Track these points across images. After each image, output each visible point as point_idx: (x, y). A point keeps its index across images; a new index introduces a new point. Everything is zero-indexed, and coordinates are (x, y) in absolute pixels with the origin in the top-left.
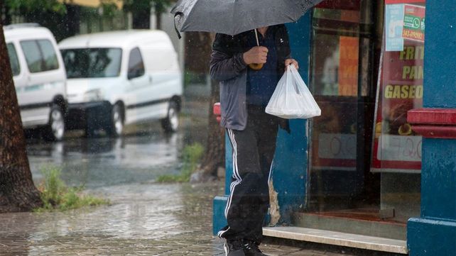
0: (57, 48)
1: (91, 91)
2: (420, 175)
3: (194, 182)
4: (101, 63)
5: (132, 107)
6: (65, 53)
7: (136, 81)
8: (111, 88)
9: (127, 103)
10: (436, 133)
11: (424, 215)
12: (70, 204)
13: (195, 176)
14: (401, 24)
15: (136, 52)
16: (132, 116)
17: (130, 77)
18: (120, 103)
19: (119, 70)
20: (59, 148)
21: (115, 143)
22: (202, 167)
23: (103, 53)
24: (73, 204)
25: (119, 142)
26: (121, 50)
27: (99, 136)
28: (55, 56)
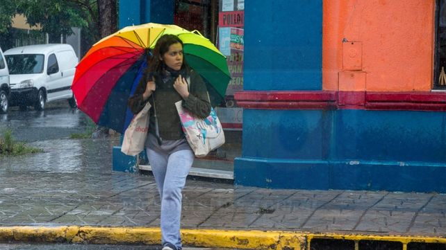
0: (3, 54)
1: (25, 82)
2: (241, 131)
3: (94, 138)
4: (31, 64)
5: (51, 91)
6: (8, 57)
7: (53, 75)
8: (38, 80)
9: (47, 89)
10: (252, 106)
11: (244, 156)
12: (19, 152)
13: (95, 134)
14: (229, 39)
15: (53, 57)
16: (50, 97)
17: (49, 73)
18: (43, 89)
19: (43, 69)
20: (5, 117)
21: (40, 114)
22: (99, 129)
23: (32, 57)
24: (21, 152)
25: (43, 114)
26: (43, 55)
27: (30, 110)
28: (2, 60)
